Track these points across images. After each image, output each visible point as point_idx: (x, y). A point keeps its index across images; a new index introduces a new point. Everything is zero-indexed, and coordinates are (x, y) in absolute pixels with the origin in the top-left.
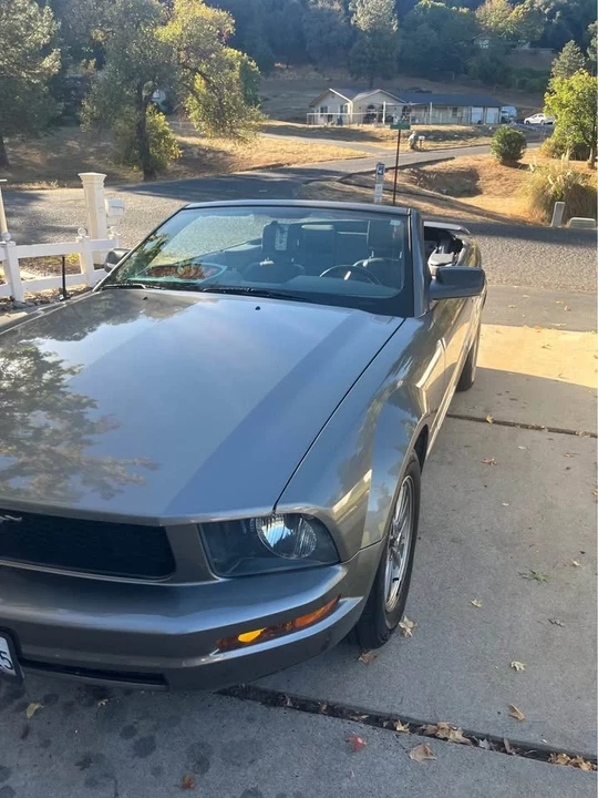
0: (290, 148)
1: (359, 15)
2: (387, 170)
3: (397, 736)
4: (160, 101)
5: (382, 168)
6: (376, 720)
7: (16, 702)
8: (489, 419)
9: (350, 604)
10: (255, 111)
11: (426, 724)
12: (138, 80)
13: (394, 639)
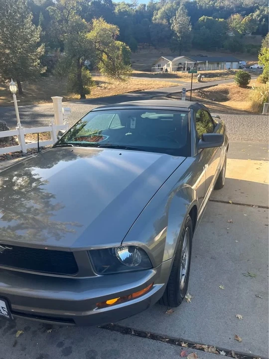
0: (144, 83)
1: (174, 24)
2: (187, 91)
3: (182, 349)
4: (87, 65)
5: (185, 90)
6: (172, 341)
7: (12, 330)
8: (230, 202)
9: (158, 287)
10: (129, 67)
11: (196, 343)
12: (78, 56)
13: (183, 304)
